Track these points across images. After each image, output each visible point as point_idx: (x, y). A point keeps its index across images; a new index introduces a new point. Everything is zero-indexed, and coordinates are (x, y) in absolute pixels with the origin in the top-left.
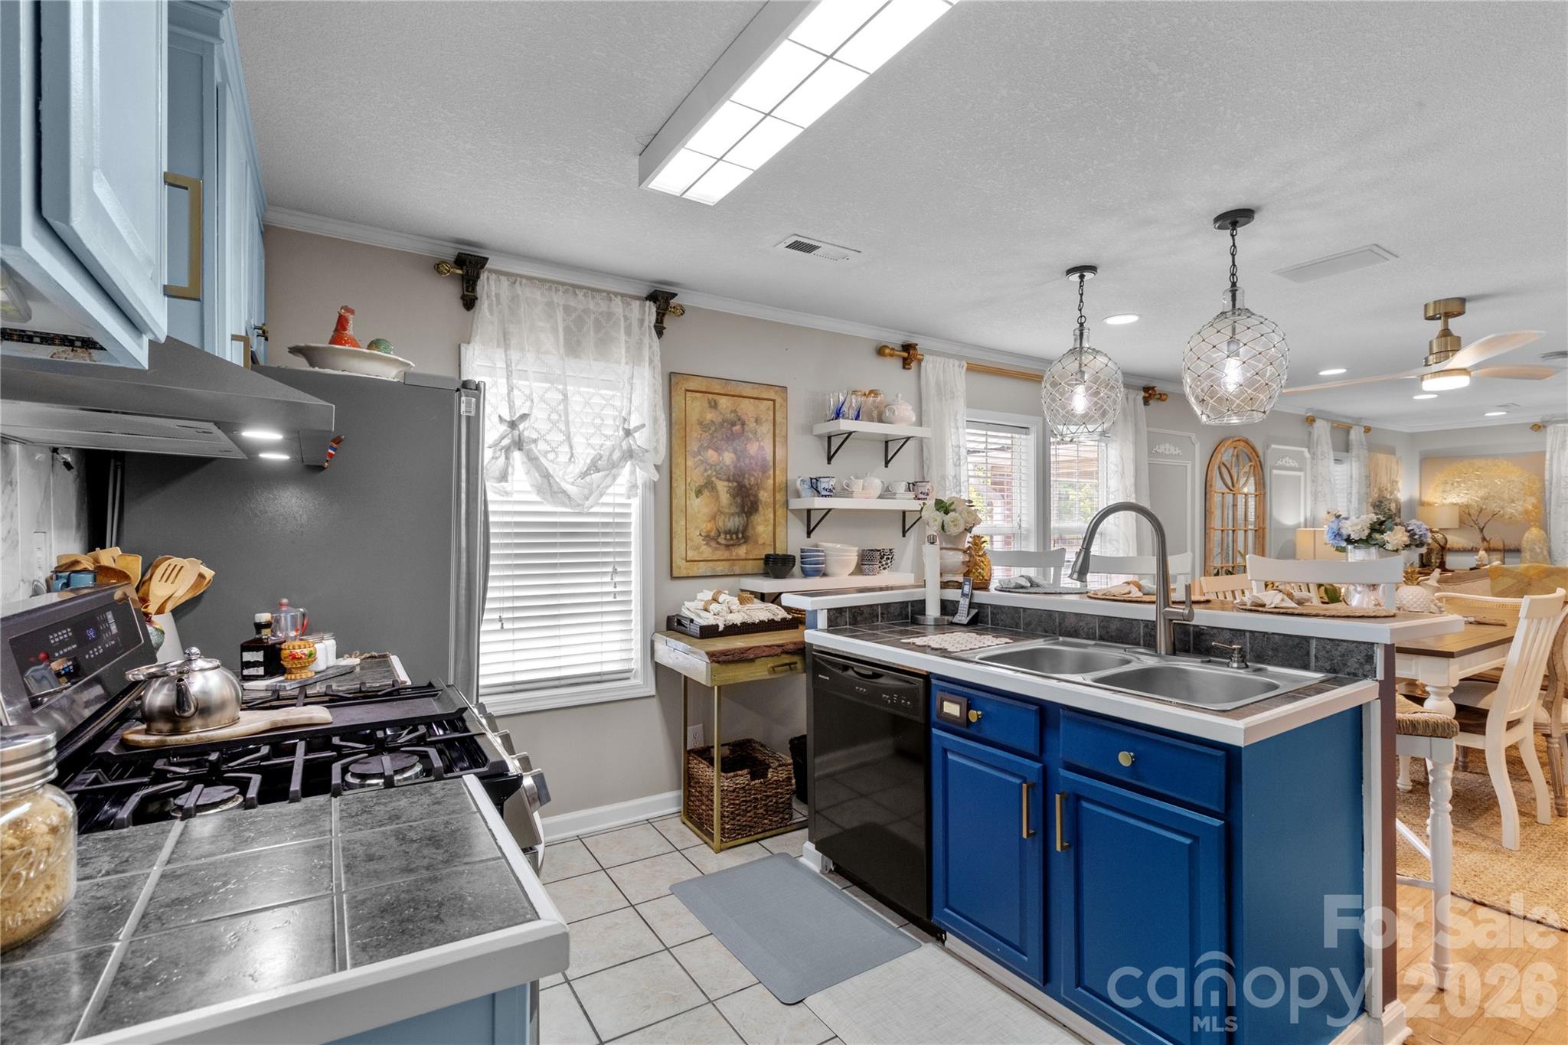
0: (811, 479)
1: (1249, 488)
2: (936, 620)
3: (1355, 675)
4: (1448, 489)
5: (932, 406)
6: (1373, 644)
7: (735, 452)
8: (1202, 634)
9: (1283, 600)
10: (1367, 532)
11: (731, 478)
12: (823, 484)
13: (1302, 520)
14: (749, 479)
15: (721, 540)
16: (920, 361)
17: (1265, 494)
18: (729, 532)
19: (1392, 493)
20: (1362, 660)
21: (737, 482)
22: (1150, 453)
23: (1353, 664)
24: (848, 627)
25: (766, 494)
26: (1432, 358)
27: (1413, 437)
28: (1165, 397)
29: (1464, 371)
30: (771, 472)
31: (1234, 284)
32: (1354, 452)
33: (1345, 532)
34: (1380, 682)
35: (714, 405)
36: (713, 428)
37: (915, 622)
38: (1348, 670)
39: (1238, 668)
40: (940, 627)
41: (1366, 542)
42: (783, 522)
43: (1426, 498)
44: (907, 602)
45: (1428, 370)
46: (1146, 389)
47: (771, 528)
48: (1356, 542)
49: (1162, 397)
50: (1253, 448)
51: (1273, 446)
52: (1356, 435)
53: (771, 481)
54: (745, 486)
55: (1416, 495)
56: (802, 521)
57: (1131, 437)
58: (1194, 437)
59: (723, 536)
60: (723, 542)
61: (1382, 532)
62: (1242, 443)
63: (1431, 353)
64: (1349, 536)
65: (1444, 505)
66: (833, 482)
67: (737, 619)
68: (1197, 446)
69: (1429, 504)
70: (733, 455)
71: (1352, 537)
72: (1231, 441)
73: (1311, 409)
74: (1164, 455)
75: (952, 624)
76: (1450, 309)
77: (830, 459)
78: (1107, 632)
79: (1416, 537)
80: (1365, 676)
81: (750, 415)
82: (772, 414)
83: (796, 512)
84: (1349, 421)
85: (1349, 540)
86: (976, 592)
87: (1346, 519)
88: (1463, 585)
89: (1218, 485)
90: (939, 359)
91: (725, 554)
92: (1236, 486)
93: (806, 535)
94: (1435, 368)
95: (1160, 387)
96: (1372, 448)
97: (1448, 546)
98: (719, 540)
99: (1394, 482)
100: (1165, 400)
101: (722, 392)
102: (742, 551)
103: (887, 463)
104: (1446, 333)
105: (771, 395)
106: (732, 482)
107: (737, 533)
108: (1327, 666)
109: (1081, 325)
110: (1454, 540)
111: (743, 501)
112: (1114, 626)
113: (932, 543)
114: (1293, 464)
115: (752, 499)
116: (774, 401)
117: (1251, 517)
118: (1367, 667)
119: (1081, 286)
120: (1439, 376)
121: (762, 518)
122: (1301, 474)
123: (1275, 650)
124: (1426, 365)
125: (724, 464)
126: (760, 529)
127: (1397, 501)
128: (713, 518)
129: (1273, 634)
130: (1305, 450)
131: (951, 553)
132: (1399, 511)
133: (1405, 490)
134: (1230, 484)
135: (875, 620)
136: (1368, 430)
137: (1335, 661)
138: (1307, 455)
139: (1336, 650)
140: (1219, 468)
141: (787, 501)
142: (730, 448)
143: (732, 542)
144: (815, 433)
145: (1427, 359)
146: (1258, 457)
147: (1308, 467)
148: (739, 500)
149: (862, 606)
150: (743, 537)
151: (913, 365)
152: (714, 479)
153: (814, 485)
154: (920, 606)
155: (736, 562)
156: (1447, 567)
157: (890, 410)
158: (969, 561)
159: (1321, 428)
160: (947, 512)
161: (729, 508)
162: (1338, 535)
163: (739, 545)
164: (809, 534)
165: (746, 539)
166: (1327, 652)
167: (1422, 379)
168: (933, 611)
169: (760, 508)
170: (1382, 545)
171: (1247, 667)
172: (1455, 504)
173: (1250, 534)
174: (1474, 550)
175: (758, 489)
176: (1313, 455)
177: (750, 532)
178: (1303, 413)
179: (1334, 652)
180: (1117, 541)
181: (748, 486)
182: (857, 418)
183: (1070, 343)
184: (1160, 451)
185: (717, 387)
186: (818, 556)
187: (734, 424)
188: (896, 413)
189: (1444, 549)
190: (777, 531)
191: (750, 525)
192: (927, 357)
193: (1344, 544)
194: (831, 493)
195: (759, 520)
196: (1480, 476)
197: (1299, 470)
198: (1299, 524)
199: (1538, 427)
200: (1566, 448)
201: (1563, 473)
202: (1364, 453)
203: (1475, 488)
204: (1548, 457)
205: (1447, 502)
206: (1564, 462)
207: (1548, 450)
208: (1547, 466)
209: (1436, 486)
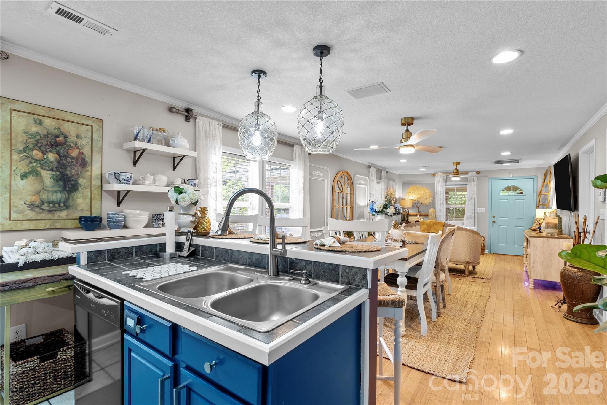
0: (115, 173)
1: (349, 191)
2: (171, 254)
3: (358, 286)
4: (409, 194)
5: (201, 142)
6: (366, 269)
7: (58, 153)
8: (293, 263)
9: (334, 242)
10: (382, 208)
11: (55, 169)
12: (123, 177)
13: (366, 204)
14: (70, 171)
15: (45, 207)
16: (195, 119)
17: (353, 194)
18: (52, 202)
19: (394, 195)
20: (362, 278)
21: (59, 172)
22: (310, 175)
23: (357, 279)
24: (107, 262)
25: (84, 181)
26: (403, 140)
27: (400, 176)
29: (412, 146)
30: (89, 168)
31: (321, 83)
32: (383, 179)
33: (374, 208)
34: (369, 289)
35: (41, 123)
36: (38, 137)
37: (158, 256)
38: (355, 283)
39: (305, 284)
40: (173, 258)
41: (381, 212)
42: (99, 197)
43: (403, 197)
44: (156, 244)
45: (401, 145)
47: (88, 201)
48: (379, 212)
50: (350, 176)
51: (357, 175)
52: (384, 173)
53: (89, 173)
54: (67, 175)
55: (401, 196)
56: (114, 197)
57: (302, 167)
58: (328, 169)
59: (46, 205)
60: (47, 208)
61: (386, 208)
62: (346, 173)
63: (403, 138)
64: (376, 210)
65: (408, 200)
66: (129, 176)
67: (38, 258)
68: (329, 173)
69: (404, 199)
70: (56, 156)
71: (377, 210)
72: (342, 172)
73: (369, 163)
74: (316, 176)
75: (180, 256)
76: (408, 122)
77: (135, 163)
78: (252, 261)
79: (397, 210)
80: (363, 287)
81: (71, 132)
82: (90, 134)
83: (110, 192)
84: (382, 169)
85: (376, 212)
86: (194, 238)
87: (375, 203)
88: (413, 228)
89: (337, 190)
90: (206, 119)
91: (49, 216)
92: (344, 190)
93: (117, 205)
94: (404, 144)
96: (389, 179)
98: (43, 207)
99: (395, 191)
101: (46, 115)
102: (64, 214)
103: (174, 168)
104: (407, 131)
105: (90, 122)
106: (55, 171)
107: (59, 203)
108: (347, 281)
109: (259, 100)
110: (411, 212)
111: (65, 184)
112: (255, 258)
113: (171, 211)
114: (364, 183)
115: (72, 183)
116: (92, 126)
117: (349, 201)
118: (364, 282)
119: (259, 81)
120: (405, 147)
121: (82, 195)
122: (366, 186)
123: (324, 272)
124: (401, 143)
125: (48, 160)
126: (79, 201)
127: (395, 198)
128: (38, 193)
129: (324, 263)
130: (368, 178)
131: (185, 216)
132: (396, 201)
133: (398, 195)
134: (341, 189)
135: (130, 256)
136: (387, 172)
137: (350, 278)
138: (368, 179)
139: (351, 272)
140: (337, 182)
141: (102, 186)
142: (54, 151)
143: (54, 209)
144: (123, 149)
145: (401, 141)
146: (351, 179)
147: (369, 185)
148: (61, 183)
149: (119, 248)
150: (64, 206)
151: (192, 120)
152: (39, 169)
153: (117, 177)
154: (163, 247)
155: (57, 221)
156: (409, 221)
157: (172, 140)
158: (195, 221)
159: (373, 170)
160: (180, 194)
161: (52, 187)
162: (372, 209)
163: (61, 210)
164: (119, 204)
165: (67, 206)
166: (347, 273)
167: (400, 148)
168: (170, 249)
169: (80, 189)
170: (386, 214)
171: (310, 282)
172: (411, 200)
173: (349, 208)
174: (416, 215)
175: (78, 177)
176: (370, 179)
177: (70, 202)
178: (367, 164)
179: (350, 273)
181: (70, 175)
182: (149, 141)
183: (253, 109)
184: (315, 174)
185: (41, 112)
186: (119, 217)
187: (58, 137)
188: (176, 142)
189: (408, 215)
190: (93, 202)
191: (71, 198)
192: (199, 117)
193: (374, 213)
194: (127, 181)
195: (79, 196)
196: (418, 190)
197: (365, 185)
198: (365, 205)
199: (433, 175)
200: (440, 182)
201: (440, 190)
202: (386, 180)
203: (417, 194)
204: (436, 185)
205: (409, 199)
206: (440, 187)
207: (436, 182)
208: (435, 188)
209: (406, 193)
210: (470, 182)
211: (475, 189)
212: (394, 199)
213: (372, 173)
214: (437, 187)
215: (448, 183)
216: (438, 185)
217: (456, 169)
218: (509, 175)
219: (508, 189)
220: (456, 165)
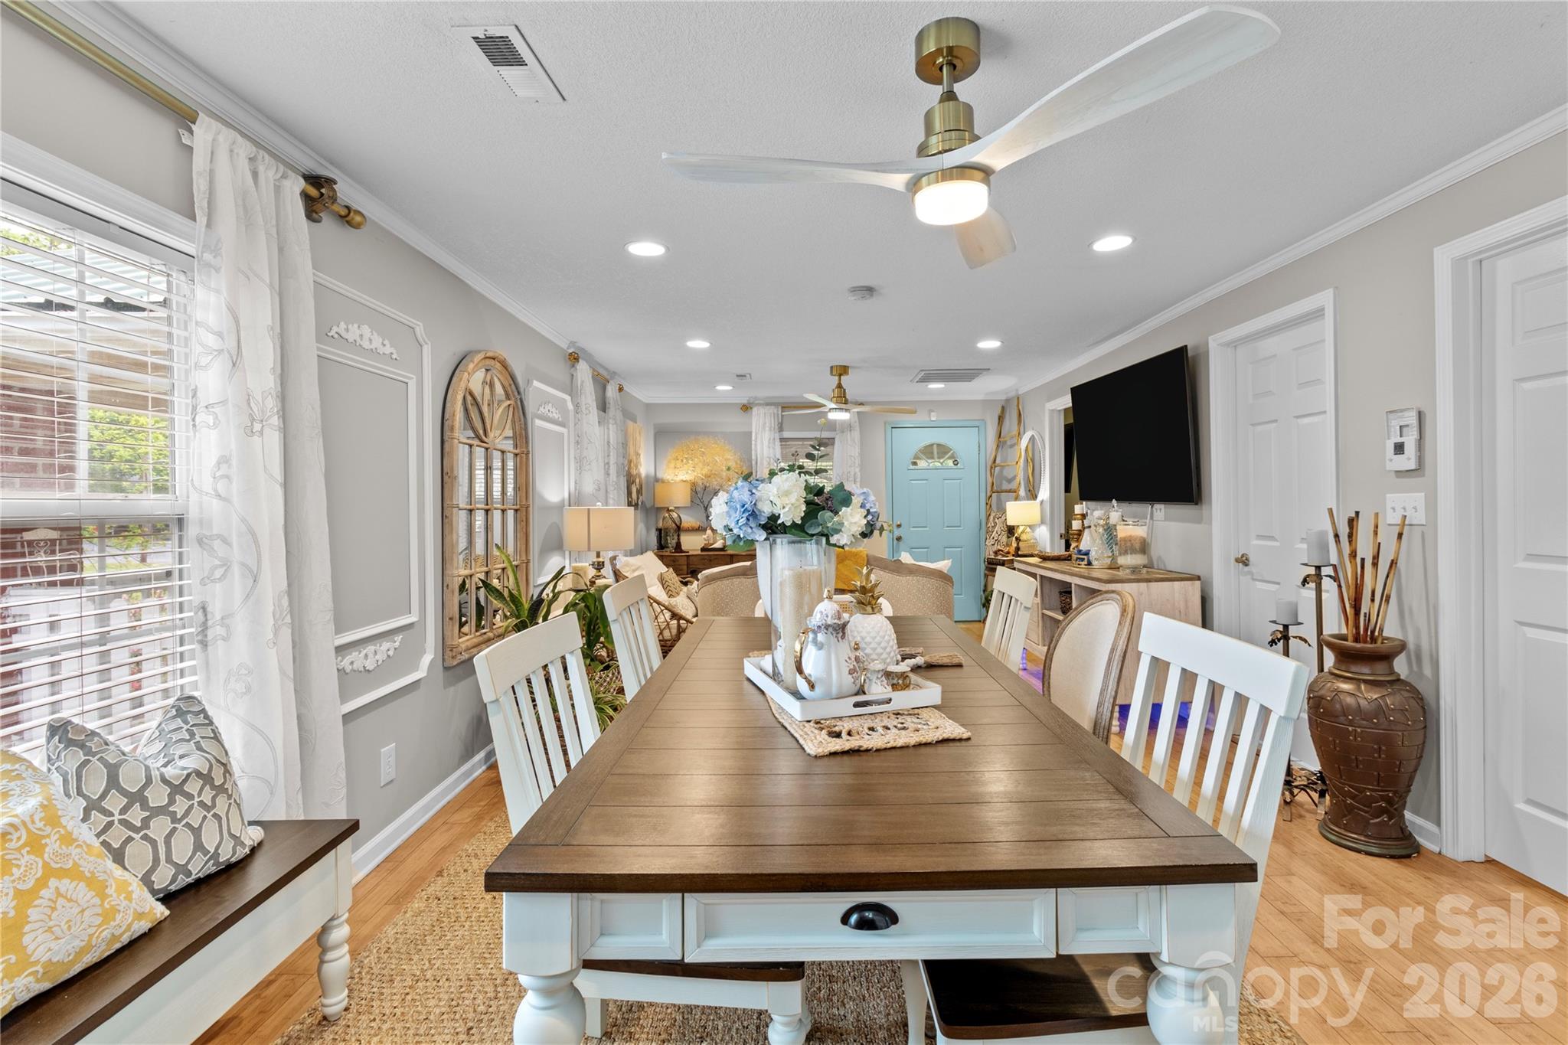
1: (509, 440)
4: (678, 465)
13: (566, 496)
17: (529, 453)
19: (636, 466)
22: (320, 332)
27: (649, 408)
28: (358, 219)
32: (611, 413)
43: (660, 475)
46: (315, 180)
49: (348, 217)
50: (513, 378)
51: (535, 383)
52: (611, 392)
55: (653, 470)
58: (420, 330)
62: (498, 365)
65: (677, 482)
68: (427, 350)
69: (663, 481)
72: (481, 356)
73: (573, 343)
74: (355, 347)
84: (607, 372)
89: (463, 432)
92: (491, 435)
95: (346, 191)
96: (624, 413)
97: (684, 525)
99: (638, 455)
100: (357, 226)
110: (688, 520)
114: (556, 416)
122: (565, 431)
127: (639, 475)
130: (568, 398)
132: (641, 487)
133: (645, 465)
134: (481, 432)
136: (620, 388)
138: (572, 404)
140: (464, 399)
146: (519, 393)
147: (571, 424)
156: (683, 548)
172: (685, 482)
173: (510, 514)
174: (701, 529)
176: (577, 407)
178: (564, 346)
180: (226, 541)
184: (350, 337)
189: (679, 529)
196: (704, 453)
197: (562, 425)
198: (563, 500)
199: (746, 408)
200: (767, 429)
201: (765, 455)
202: (619, 415)
203: (700, 465)
204: (753, 438)
205: (678, 479)
206: (766, 443)
207: (754, 431)
208: (753, 446)
209: (669, 462)
210: (843, 432)
211: (855, 451)
212: (637, 481)
213: (583, 382)
214: (759, 441)
215: (786, 434)
216: (759, 437)
217: (840, 386)
218: (930, 416)
219: (928, 451)
220: (840, 375)
